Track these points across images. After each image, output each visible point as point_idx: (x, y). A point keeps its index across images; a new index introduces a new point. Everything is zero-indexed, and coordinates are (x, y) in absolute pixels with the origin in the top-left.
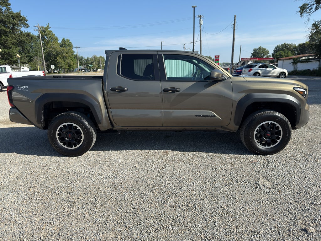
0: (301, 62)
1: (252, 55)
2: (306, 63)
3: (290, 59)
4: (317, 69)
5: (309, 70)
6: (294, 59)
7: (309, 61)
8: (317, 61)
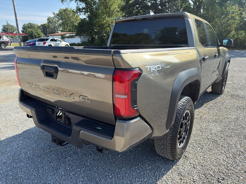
0: (68, 38)
1: (2, 30)
2: (72, 38)
3: (58, 35)
4: (80, 43)
5: (74, 43)
6: (61, 35)
7: (74, 37)
8: (79, 37)
